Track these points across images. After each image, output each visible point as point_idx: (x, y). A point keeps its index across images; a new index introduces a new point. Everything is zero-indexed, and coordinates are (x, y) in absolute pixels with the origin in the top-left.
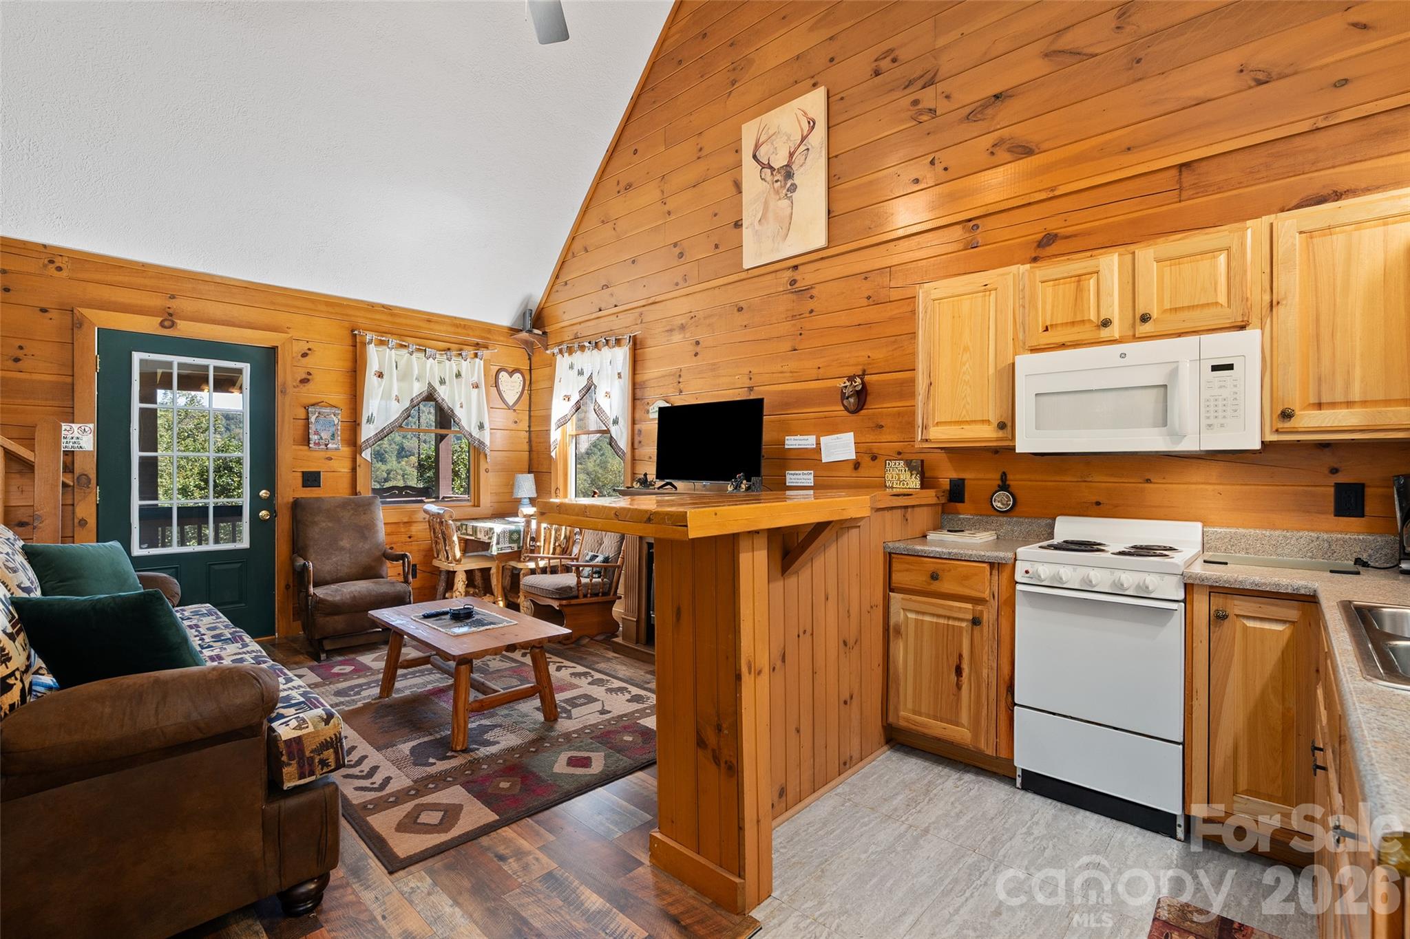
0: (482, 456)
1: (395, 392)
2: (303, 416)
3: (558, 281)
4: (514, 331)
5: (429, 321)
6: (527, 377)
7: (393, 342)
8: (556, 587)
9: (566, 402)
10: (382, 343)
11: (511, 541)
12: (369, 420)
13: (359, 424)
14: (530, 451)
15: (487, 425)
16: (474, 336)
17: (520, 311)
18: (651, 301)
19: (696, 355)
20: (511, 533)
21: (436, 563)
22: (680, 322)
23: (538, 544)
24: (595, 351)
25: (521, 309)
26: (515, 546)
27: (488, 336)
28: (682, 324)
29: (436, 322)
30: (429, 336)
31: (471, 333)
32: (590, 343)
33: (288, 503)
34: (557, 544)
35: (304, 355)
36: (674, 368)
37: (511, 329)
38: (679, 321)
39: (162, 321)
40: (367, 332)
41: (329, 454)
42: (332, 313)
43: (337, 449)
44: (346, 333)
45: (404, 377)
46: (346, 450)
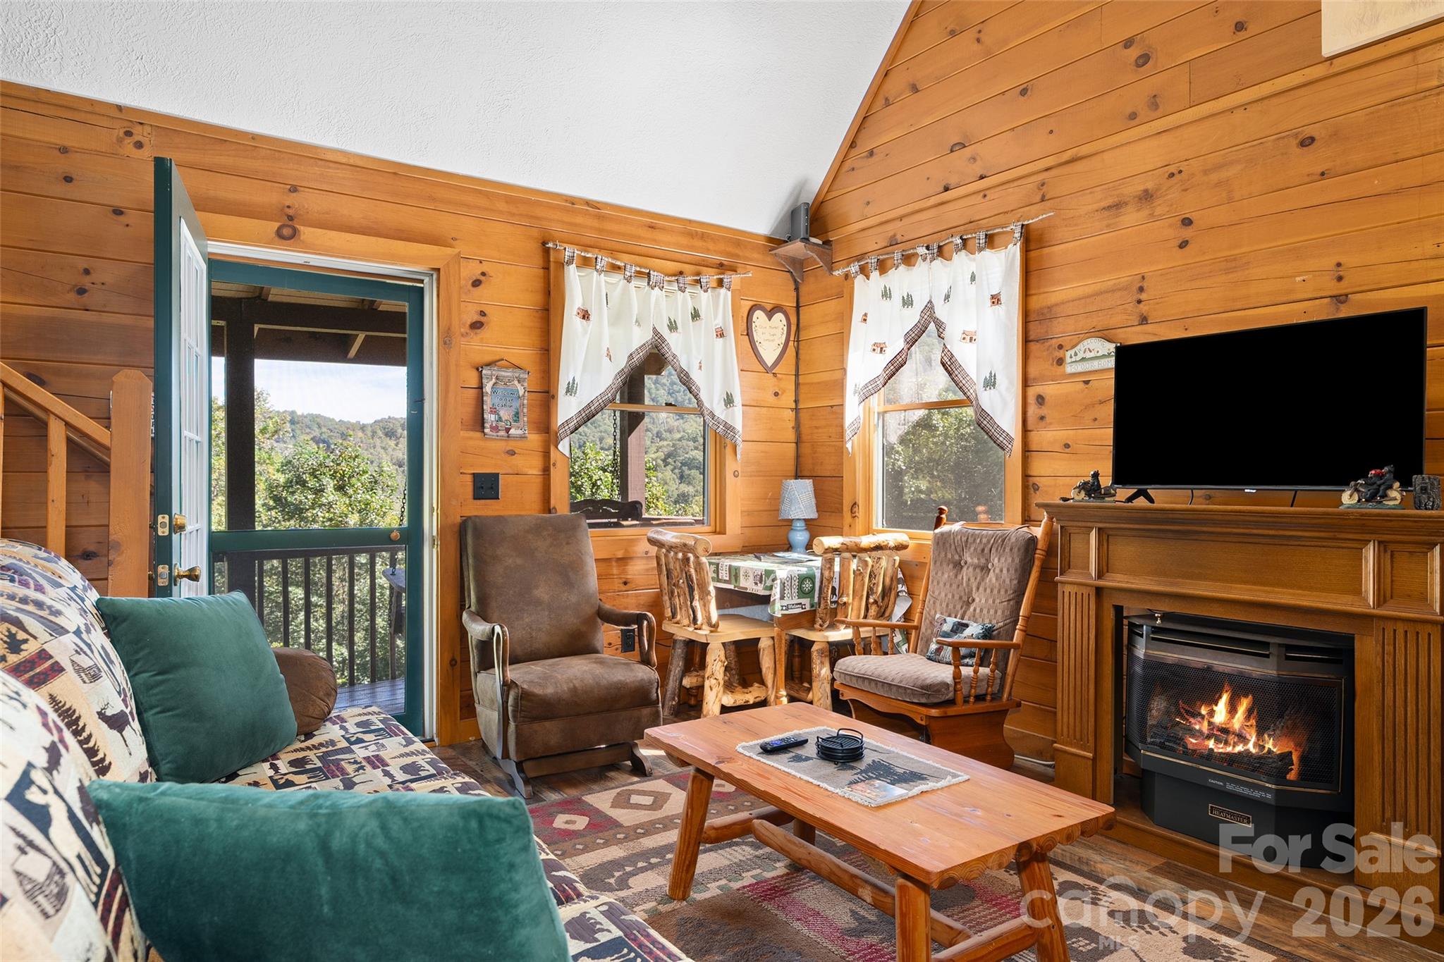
0: (729, 450)
1: (606, 343)
2: (474, 383)
3: (854, 152)
4: (774, 242)
5: (652, 227)
6: (793, 320)
7: (604, 260)
8: (919, 683)
9: (878, 356)
10: (586, 263)
11: (802, 593)
12: (570, 390)
13: (553, 397)
14: (798, 442)
15: (738, 400)
16: (716, 252)
17: (786, 209)
18: (1066, 156)
19: (1183, 245)
20: (802, 579)
21: (668, 627)
22: (1142, 188)
23: (845, 599)
24: (938, 262)
25: (789, 203)
26: (806, 601)
27: (737, 251)
28: (1146, 191)
29: (663, 229)
30: (651, 252)
31: (711, 246)
32: (928, 248)
33: (454, 525)
34: (871, 600)
35: (476, 283)
36: (1124, 276)
37: (770, 239)
38: (1137, 187)
39: (279, 229)
40: (565, 245)
41: (511, 445)
42: (513, 215)
43: (523, 437)
44: (534, 247)
45: (616, 320)
46: (535, 439)
